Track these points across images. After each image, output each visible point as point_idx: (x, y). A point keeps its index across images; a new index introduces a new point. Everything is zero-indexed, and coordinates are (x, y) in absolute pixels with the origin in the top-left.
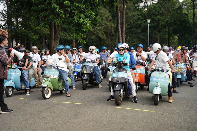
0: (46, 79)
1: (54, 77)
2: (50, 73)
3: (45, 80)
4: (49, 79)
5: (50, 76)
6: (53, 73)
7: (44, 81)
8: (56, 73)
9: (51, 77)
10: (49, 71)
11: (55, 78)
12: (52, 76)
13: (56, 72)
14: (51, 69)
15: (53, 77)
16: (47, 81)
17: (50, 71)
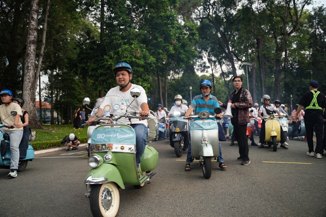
0: (98, 157)
1: (122, 148)
2: (109, 138)
3: (96, 161)
4: (110, 156)
5: (110, 147)
6: (119, 136)
7: (93, 165)
8: (128, 136)
9: (114, 150)
10: (105, 133)
11: (126, 150)
12: (116, 148)
13: (127, 133)
14: (112, 126)
15: (119, 150)
16: (104, 162)
17: (109, 132)
